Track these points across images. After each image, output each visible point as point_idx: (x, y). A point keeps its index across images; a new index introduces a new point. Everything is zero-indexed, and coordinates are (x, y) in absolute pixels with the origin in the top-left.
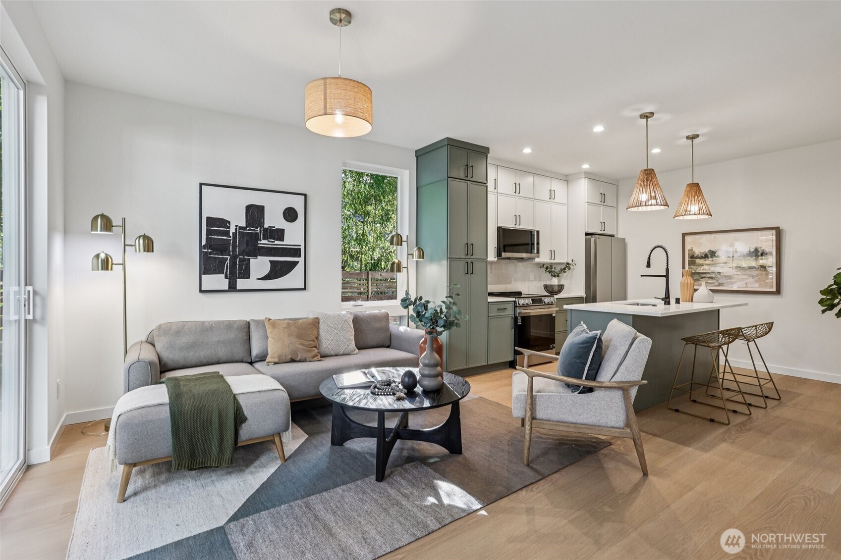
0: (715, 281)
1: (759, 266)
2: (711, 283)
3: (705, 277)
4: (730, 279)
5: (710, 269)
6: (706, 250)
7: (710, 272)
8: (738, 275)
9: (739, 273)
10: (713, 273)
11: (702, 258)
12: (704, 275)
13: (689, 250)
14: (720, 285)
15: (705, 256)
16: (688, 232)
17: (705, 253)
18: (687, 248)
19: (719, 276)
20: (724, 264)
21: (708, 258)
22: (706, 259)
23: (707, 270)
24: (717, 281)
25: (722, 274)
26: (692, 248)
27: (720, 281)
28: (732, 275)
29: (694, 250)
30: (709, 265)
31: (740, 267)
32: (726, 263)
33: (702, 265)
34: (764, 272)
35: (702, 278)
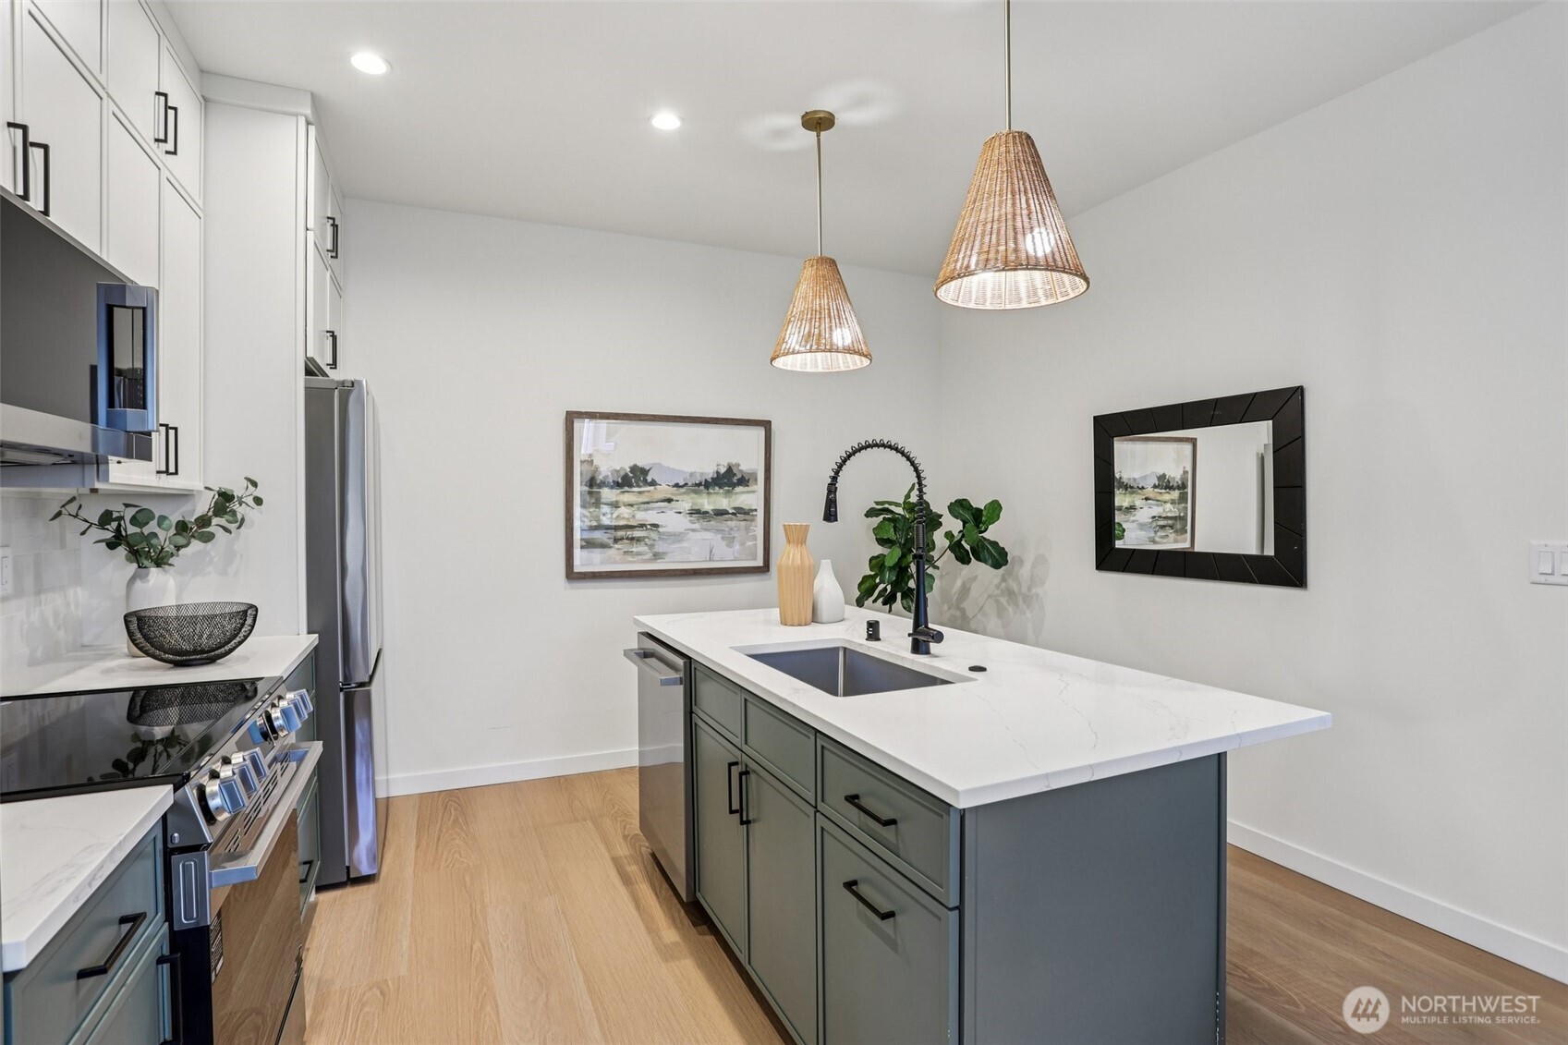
0: (646, 549)
1: (735, 508)
2: (638, 554)
3: (622, 539)
4: (680, 541)
5: (634, 516)
6: (625, 465)
7: (635, 524)
8: (694, 530)
9: (697, 526)
10: (642, 526)
11: (618, 485)
12: (620, 533)
13: (582, 462)
14: (657, 556)
15: (624, 482)
16: (584, 410)
17: (622, 473)
18: (581, 452)
19: (654, 535)
20: (666, 504)
21: (631, 486)
22: (626, 489)
23: (628, 519)
24: (651, 546)
25: (660, 530)
26: (590, 455)
27: (657, 549)
28: (682, 530)
29: (595, 463)
30: (631, 505)
31: (698, 512)
32: (669, 501)
33: (615, 505)
34: (743, 523)
35: (616, 540)
